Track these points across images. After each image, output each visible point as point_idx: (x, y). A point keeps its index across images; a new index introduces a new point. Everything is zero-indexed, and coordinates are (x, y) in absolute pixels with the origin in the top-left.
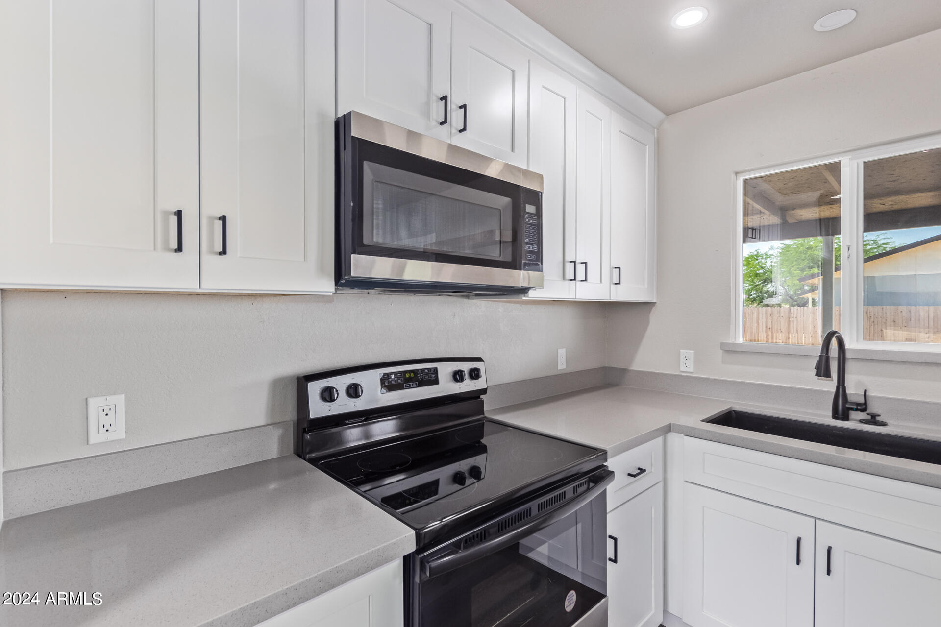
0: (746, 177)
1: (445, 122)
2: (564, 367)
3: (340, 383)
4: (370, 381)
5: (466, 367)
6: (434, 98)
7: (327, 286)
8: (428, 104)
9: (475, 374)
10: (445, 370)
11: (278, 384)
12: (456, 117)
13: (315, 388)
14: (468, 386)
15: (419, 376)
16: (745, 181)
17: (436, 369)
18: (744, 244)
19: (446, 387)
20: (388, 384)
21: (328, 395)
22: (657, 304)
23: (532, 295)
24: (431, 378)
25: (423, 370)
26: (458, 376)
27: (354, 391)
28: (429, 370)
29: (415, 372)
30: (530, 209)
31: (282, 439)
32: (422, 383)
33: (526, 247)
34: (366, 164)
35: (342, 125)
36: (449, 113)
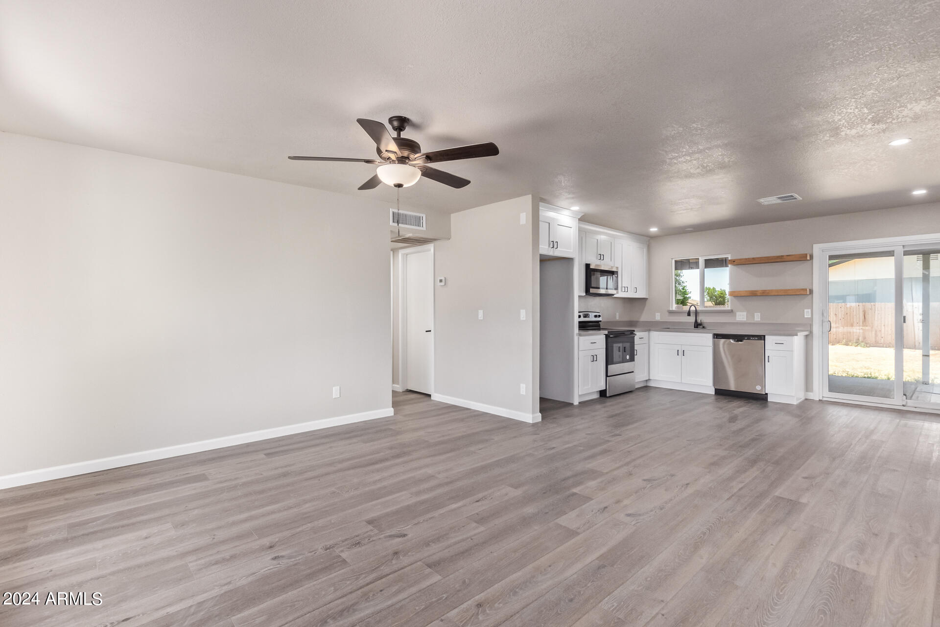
0: (676, 259)
1: (600, 259)
5: (597, 314)
6: (598, 255)
7: (586, 294)
9: (599, 316)
10: (592, 315)
14: (597, 319)
16: (675, 261)
17: (589, 314)
19: (592, 319)
22: (650, 299)
24: (588, 316)
26: (596, 316)
35: (586, 263)
36: (601, 257)
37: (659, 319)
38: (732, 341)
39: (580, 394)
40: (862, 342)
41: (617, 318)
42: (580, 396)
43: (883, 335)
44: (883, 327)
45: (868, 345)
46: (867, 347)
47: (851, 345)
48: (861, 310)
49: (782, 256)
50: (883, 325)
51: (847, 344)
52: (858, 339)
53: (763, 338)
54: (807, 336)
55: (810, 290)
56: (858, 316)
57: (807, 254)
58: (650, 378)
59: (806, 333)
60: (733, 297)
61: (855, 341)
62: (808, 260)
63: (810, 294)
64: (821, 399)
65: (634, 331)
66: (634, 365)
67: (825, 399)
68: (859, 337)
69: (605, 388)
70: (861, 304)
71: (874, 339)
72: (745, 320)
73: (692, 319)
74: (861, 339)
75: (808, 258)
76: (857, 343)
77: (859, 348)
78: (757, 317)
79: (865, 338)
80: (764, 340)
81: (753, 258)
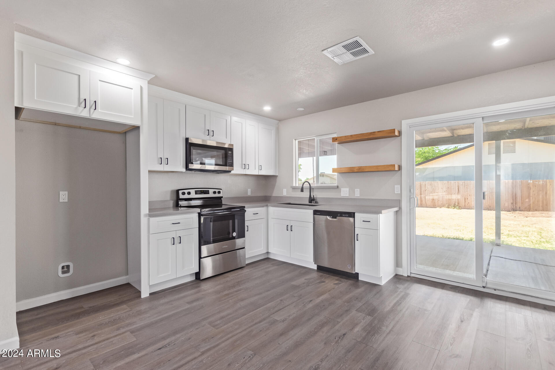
0: (299, 140)
1: (209, 135)
2: (250, 194)
3: (186, 191)
4: (193, 192)
5: (217, 191)
6: (206, 130)
7: (184, 170)
8: (205, 132)
9: (219, 192)
10: (211, 191)
11: (172, 191)
12: (211, 133)
13: (180, 192)
14: (217, 195)
15: (204, 191)
16: (299, 142)
17: (209, 191)
18: (299, 159)
19: (211, 195)
20: (196, 193)
21: (184, 194)
22: (279, 176)
23: (232, 172)
24: (208, 192)
25: (205, 190)
26: (215, 193)
27: (189, 193)
28: (207, 190)
29: (203, 191)
30: (230, 152)
31: (173, 203)
32: (205, 193)
33: (229, 161)
34: (191, 147)
35: (187, 139)
36: (210, 133)
37: (286, 194)
38: (328, 217)
39: (150, 284)
40: (457, 206)
41: (249, 194)
42: (151, 286)
43: (469, 202)
44: (469, 196)
45: (460, 208)
46: (460, 209)
47: (451, 208)
48: (457, 185)
49: (374, 132)
50: (469, 195)
51: (448, 208)
52: (455, 204)
53: (353, 214)
54: (397, 212)
55: (399, 166)
56: (455, 189)
57: (394, 129)
58: (269, 251)
59: (396, 209)
60: (338, 173)
61: (453, 205)
62: (397, 136)
63: (399, 170)
64: (409, 275)
65: (244, 207)
66: (245, 241)
67: (413, 275)
68: (455, 202)
69: (198, 271)
70: (456, 182)
71: (464, 204)
72: (348, 195)
73: (306, 195)
74: (456, 204)
75: (397, 133)
76: (455, 207)
77: (455, 209)
78: (357, 194)
79: (458, 203)
80: (354, 217)
81: (351, 136)
